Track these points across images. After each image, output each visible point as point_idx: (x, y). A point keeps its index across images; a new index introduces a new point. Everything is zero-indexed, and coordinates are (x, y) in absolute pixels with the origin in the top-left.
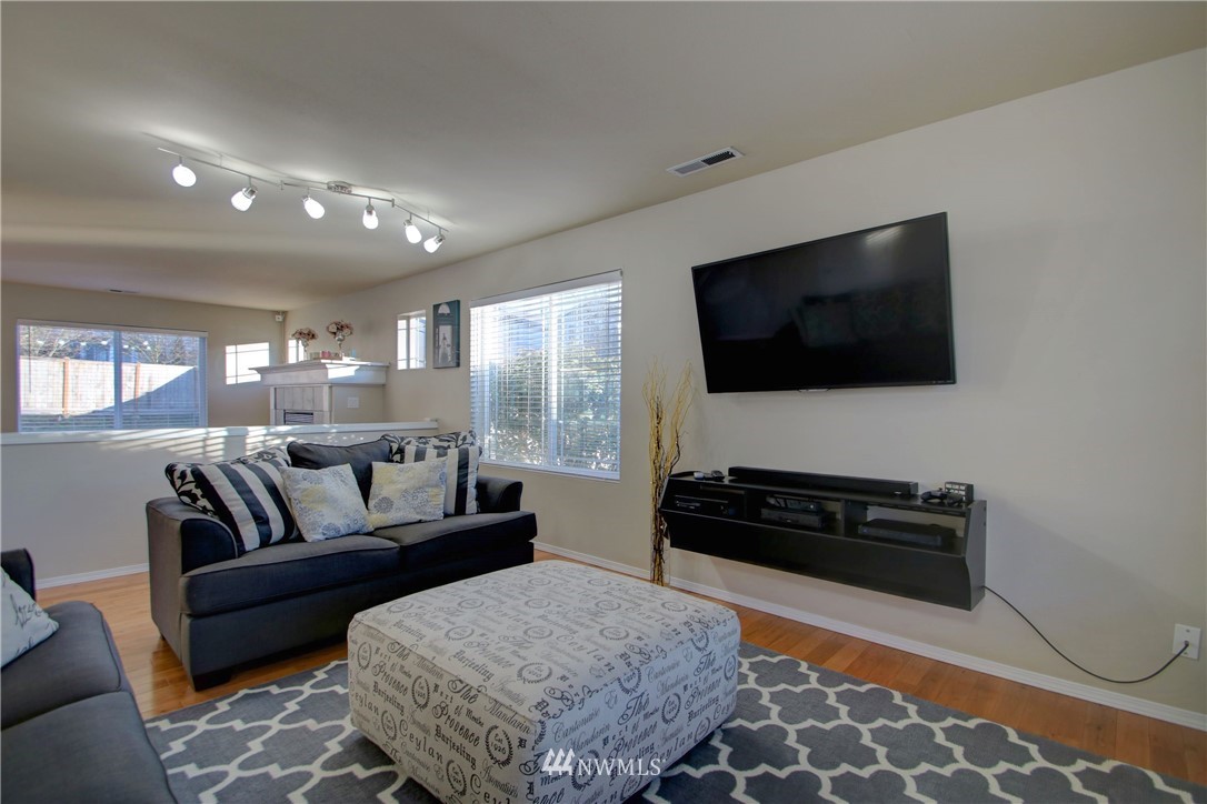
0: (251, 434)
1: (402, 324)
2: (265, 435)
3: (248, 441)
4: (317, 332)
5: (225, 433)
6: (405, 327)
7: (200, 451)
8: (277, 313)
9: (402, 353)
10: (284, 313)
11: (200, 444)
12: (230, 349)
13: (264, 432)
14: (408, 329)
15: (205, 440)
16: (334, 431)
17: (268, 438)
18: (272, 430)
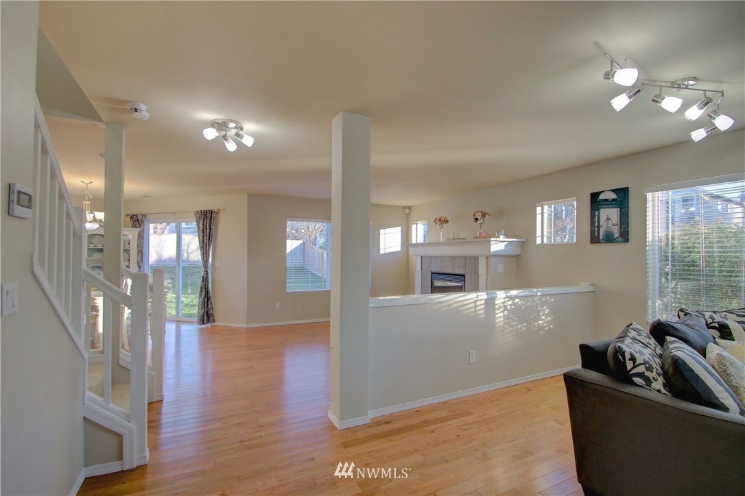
0: (499, 297)
1: (539, 210)
2: (504, 298)
3: (497, 302)
4: (448, 219)
5: (485, 297)
6: (540, 212)
7: (473, 310)
8: (406, 207)
9: (539, 233)
10: (410, 208)
11: (473, 305)
12: (382, 231)
13: (504, 295)
14: (542, 214)
15: (476, 301)
16: (539, 294)
17: (506, 300)
18: (508, 294)
